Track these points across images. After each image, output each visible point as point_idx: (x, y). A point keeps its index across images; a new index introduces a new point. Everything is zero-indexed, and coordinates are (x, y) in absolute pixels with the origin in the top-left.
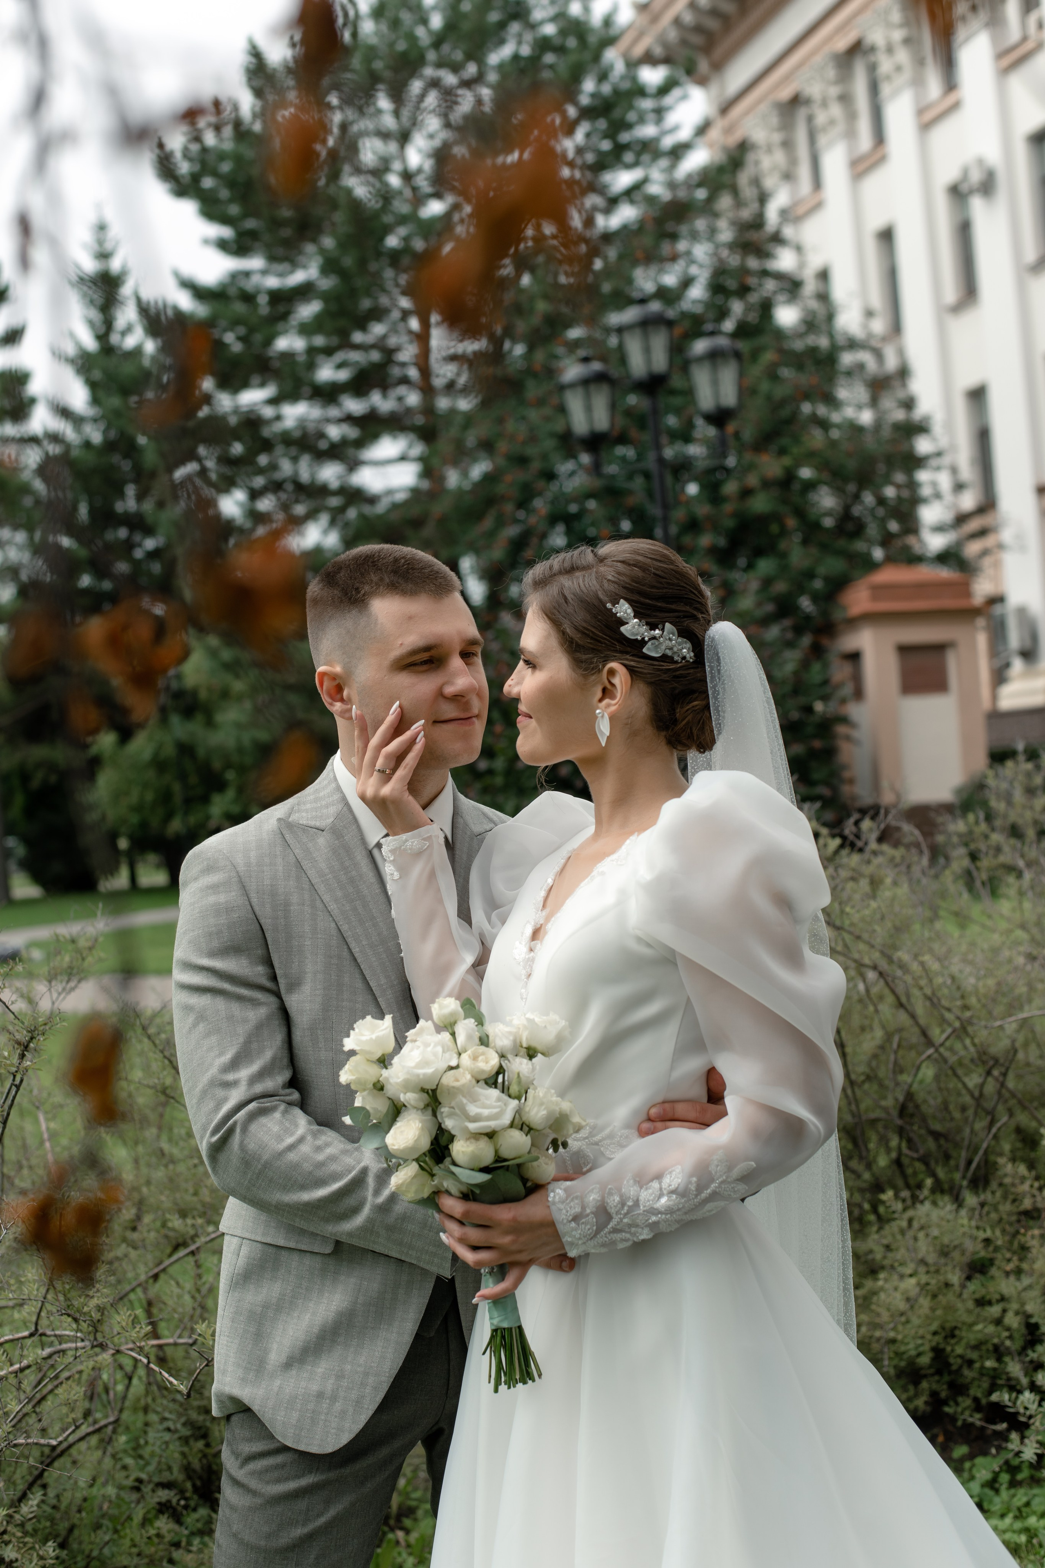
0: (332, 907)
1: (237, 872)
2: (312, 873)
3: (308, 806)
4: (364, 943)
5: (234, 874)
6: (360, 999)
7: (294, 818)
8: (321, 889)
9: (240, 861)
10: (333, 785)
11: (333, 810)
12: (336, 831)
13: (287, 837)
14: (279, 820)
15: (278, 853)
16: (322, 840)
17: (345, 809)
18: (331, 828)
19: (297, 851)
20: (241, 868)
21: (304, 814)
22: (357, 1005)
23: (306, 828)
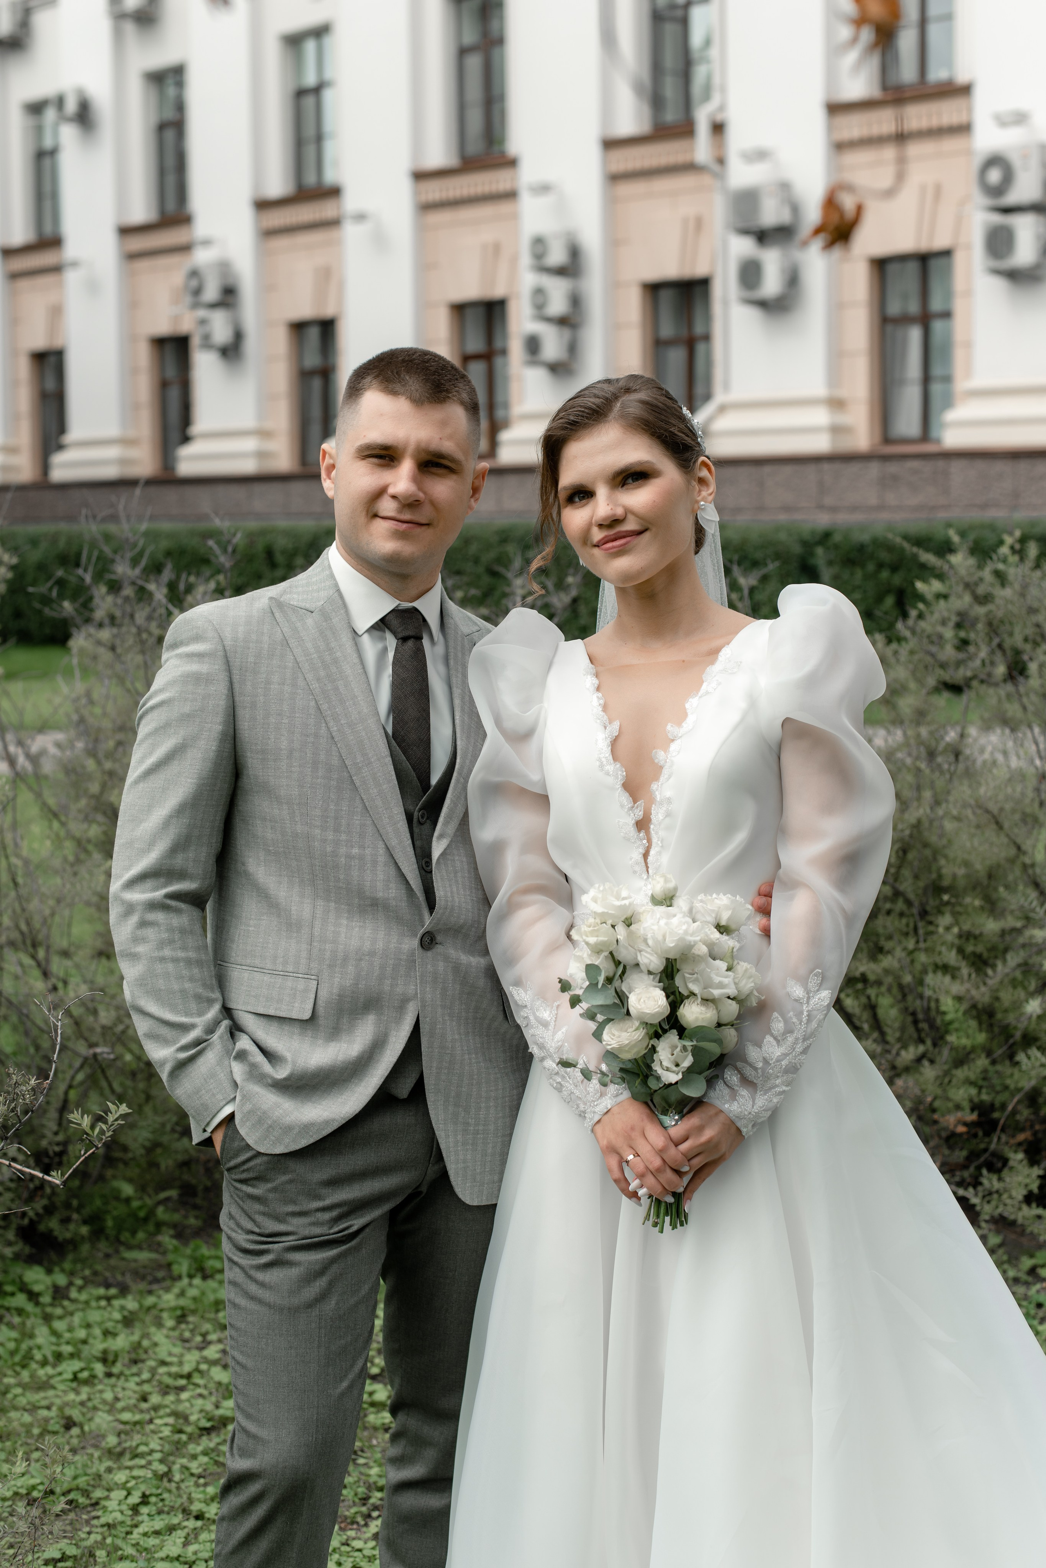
0: (315, 685)
1: (224, 646)
2: (298, 651)
3: (300, 589)
4: (342, 722)
5: (220, 648)
6: (336, 776)
7: (285, 598)
8: (306, 667)
9: (228, 634)
10: (328, 572)
11: (323, 594)
12: (325, 615)
13: (277, 615)
14: (271, 598)
15: (265, 631)
16: (310, 621)
17: (336, 594)
18: (320, 610)
19: (285, 630)
20: (228, 643)
21: (295, 596)
22: (332, 782)
23: (295, 609)
